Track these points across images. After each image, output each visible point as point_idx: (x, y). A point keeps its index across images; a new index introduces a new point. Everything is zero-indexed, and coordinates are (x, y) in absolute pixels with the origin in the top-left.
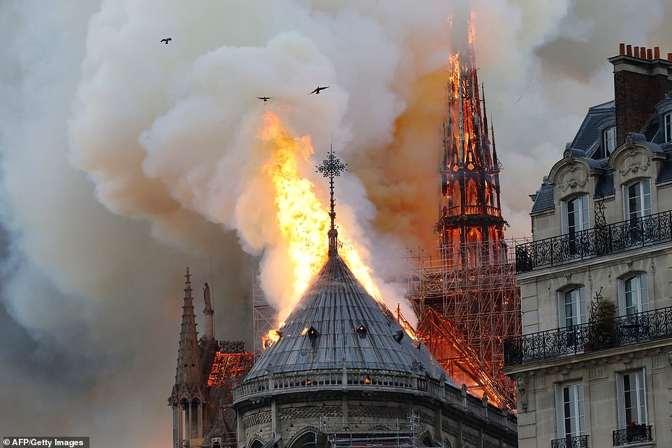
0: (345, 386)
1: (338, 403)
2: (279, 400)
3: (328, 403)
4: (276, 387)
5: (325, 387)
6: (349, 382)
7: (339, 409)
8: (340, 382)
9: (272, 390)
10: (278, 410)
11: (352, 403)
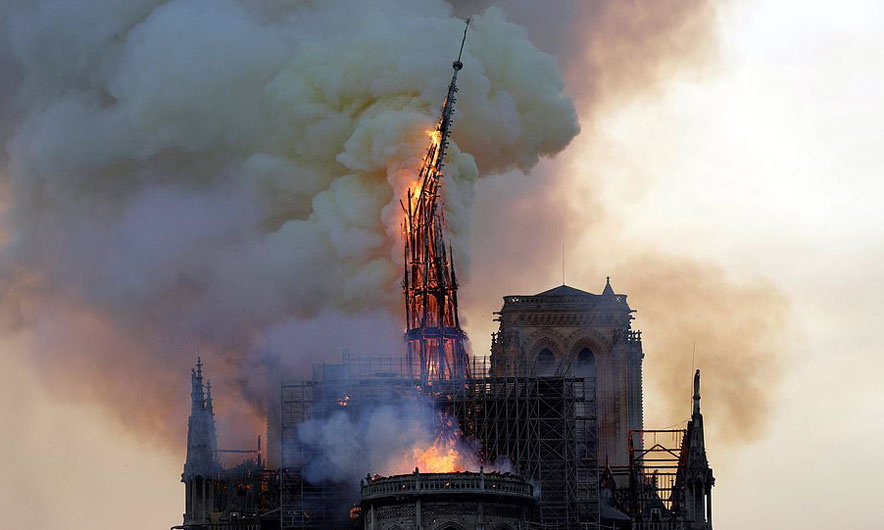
0: (482, 490)
1: (475, 504)
2: (424, 498)
3: (466, 504)
4: (422, 487)
5: (466, 490)
6: (486, 487)
7: (475, 509)
8: (478, 487)
9: (419, 490)
10: (422, 507)
11: (485, 504)
